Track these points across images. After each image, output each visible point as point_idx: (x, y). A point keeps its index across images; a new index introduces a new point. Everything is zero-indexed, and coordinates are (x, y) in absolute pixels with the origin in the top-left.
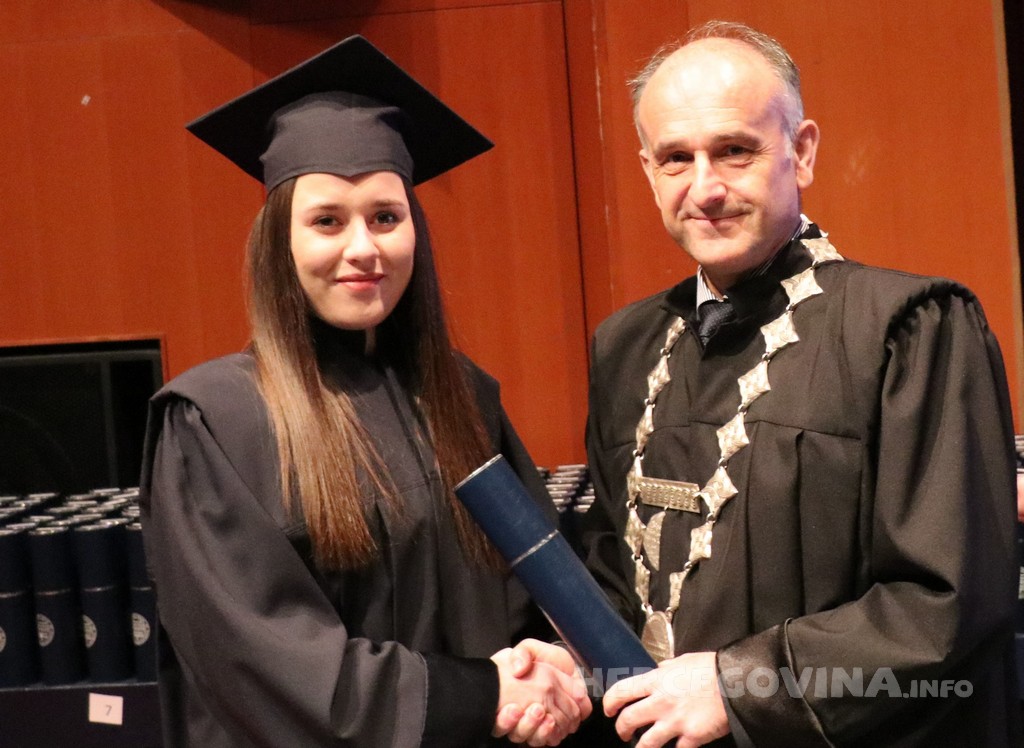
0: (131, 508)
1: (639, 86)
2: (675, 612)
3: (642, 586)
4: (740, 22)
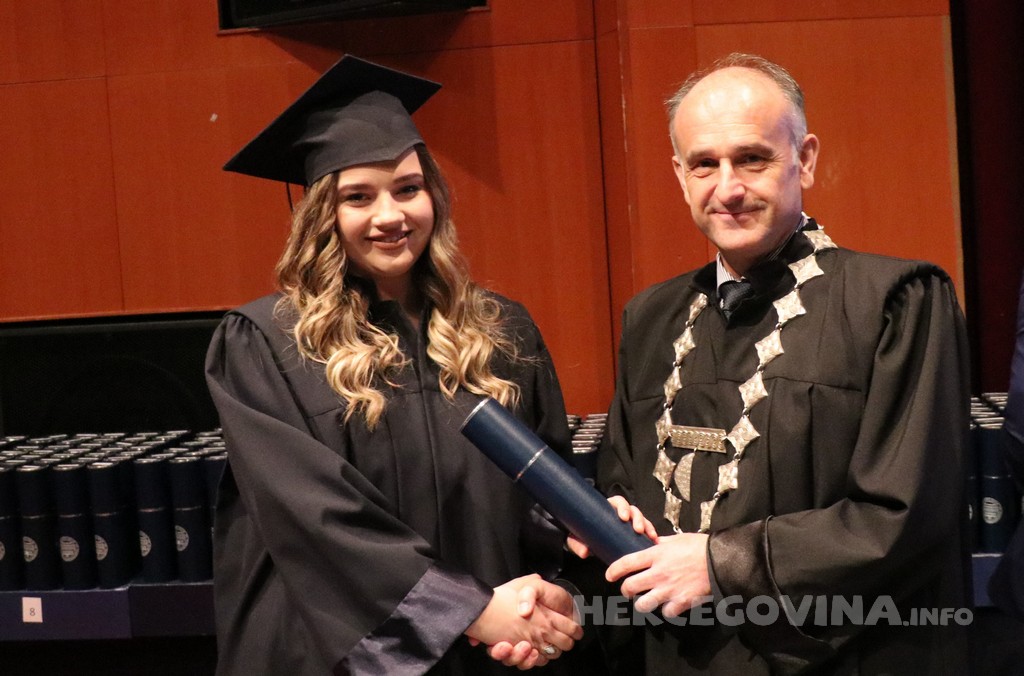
1: (674, 105)
3: (673, 513)
4: (757, 55)
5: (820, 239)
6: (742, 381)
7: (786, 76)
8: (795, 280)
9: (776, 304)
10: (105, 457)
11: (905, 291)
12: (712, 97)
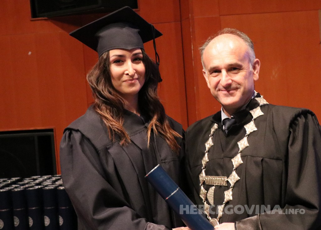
0: (44, 182)
1: (203, 49)
2: (220, 218)
3: (207, 210)
5: (262, 101)
6: (233, 157)
7: (246, 37)
8: (252, 117)
9: (245, 127)
11: (297, 120)
12: (218, 45)
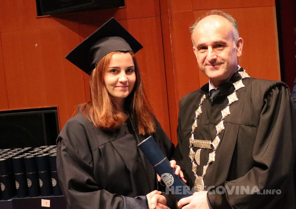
3: (195, 169)
6: (217, 124)
10: (3, 157)
